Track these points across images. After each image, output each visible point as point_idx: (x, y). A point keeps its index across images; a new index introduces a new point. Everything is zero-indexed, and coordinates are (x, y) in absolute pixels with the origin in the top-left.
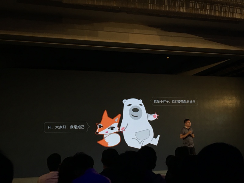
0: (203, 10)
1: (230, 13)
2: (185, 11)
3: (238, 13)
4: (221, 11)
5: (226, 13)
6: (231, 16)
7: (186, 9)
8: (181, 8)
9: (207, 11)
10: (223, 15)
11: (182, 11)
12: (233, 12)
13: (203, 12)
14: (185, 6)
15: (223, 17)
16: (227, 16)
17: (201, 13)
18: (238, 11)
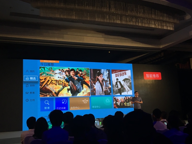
0: (131, 22)
1: (148, 24)
2: (119, 22)
3: (153, 24)
4: (142, 23)
5: (145, 24)
6: (148, 26)
7: (120, 21)
8: (117, 20)
9: (134, 22)
10: (144, 25)
11: (117, 22)
12: (150, 23)
13: (131, 23)
14: (119, 19)
15: (143, 27)
16: (146, 26)
17: (130, 24)
18: (153, 22)
